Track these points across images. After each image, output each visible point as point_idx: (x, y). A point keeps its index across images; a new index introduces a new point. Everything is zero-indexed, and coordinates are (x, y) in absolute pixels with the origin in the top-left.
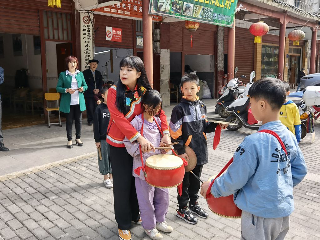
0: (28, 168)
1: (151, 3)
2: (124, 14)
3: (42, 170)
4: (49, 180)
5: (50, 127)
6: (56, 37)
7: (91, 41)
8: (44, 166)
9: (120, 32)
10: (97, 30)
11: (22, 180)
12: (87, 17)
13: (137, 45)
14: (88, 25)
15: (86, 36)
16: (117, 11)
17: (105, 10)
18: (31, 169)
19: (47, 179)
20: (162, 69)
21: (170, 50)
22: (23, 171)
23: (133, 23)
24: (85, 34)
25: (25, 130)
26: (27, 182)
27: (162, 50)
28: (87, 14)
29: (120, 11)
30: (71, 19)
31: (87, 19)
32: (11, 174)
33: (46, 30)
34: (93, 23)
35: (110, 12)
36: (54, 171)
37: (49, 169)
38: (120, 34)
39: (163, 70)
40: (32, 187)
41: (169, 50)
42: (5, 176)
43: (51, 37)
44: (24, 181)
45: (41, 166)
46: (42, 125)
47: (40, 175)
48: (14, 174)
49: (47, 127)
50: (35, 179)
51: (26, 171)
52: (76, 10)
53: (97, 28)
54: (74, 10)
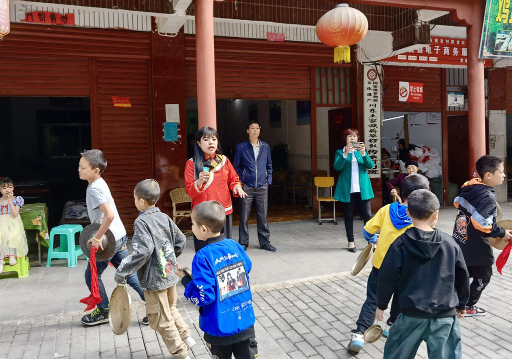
0: (306, 276)
1: (483, 41)
2: (428, 62)
3: (325, 282)
4: (337, 297)
5: (321, 224)
6: (331, 101)
7: (379, 104)
8: (326, 276)
9: (421, 88)
10: (387, 87)
11: (301, 291)
12: (374, 70)
13: (449, 105)
14: (375, 81)
15: (372, 98)
16: (418, 58)
17: (399, 58)
18: (310, 278)
19: (334, 295)
20: (493, 142)
21: (507, 111)
22: (301, 280)
23: (442, 74)
24: (370, 94)
25: (289, 225)
26: (309, 295)
27: (492, 111)
28: (374, 66)
29: (422, 57)
30: (350, 75)
31: (373, 74)
32: (287, 282)
33: (318, 93)
34: (381, 77)
35: (407, 61)
36: (341, 285)
37: (333, 282)
38: (421, 91)
39: (494, 144)
40: (316, 302)
41: (504, 112)
42: (280, 283)
43: (324, 101)
44: (304, 293)
45: (322, 277)
46: (309, 220)
47: (324, 288)
48: (290, 282)
49: (316, 223)
50: (318, 293)
51: (305, 280)
52: (359, 62)
53: (388, 86)
54: (356, 63)
